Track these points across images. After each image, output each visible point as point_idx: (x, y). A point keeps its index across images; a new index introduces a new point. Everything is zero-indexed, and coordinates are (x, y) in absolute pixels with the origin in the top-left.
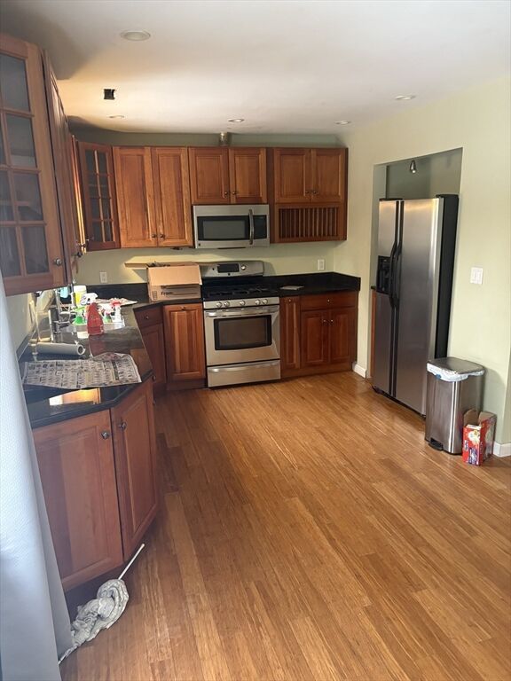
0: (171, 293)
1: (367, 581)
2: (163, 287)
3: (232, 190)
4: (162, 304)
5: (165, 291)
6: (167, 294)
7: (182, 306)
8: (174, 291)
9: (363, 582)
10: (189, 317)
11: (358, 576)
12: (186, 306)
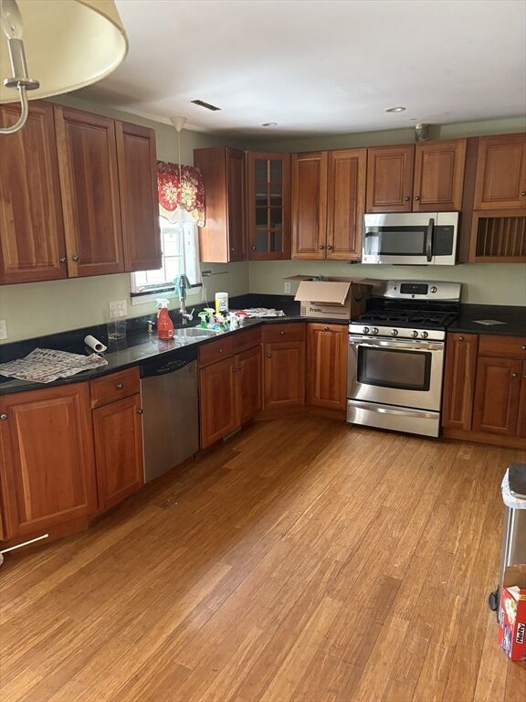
0: (319, 310)
1: (134, 689)
2: (313, 303)
3: (416, 194)
4: (307, 321)
5: (314, 307)
6: (316, 310)
7: (326, 326)
8: (324, 309)
9: (130, 686)
10: (333, 339)
11: (136, 678)
12: (330, 326)
